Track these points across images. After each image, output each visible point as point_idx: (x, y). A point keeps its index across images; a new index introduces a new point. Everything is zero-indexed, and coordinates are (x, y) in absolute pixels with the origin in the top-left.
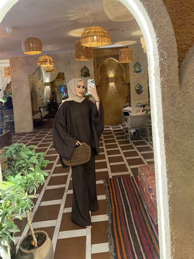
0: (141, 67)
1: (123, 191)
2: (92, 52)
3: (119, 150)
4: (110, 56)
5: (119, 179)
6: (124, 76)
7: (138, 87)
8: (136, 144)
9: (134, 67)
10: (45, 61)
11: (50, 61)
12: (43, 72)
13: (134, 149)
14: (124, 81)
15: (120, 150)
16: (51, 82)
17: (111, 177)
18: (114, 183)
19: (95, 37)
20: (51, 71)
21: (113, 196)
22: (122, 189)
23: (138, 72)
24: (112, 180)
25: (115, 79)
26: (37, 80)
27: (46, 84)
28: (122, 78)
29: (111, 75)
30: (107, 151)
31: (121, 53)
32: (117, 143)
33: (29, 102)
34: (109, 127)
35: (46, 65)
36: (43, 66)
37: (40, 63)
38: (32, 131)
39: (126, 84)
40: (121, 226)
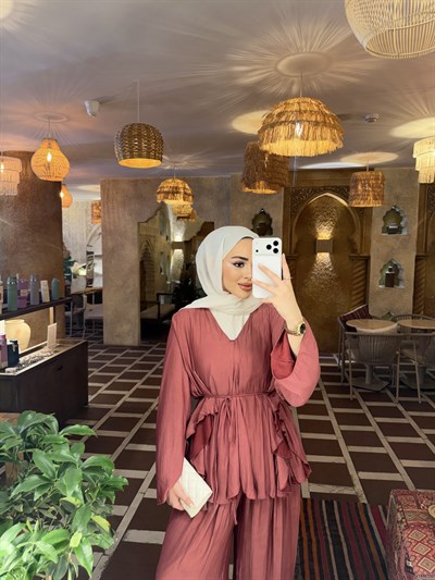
0: (401, 219)
1: (337, 543)
3: (330, 422)
4: (326, 189)
5: (330, 504)
6: (357, 238)
7: (390, 270)
8: (376, 412)
9: (384, 219)
10: (174, 192)
11: (185, 193)
12: (172, 218)
13: (370, 425)
14: (354, 251)
15: (335, 423)
16: (186, 242)
17: (306, 495)
18: (313, 513)
20: (188, 218)
21: (310, 552)
22: (336, 537)
23: (392, 232)
24: (309, 502)
25: (333, 246)
26: (158, 235)
27: (176, 245)
28: (351, 243)
29: (324, 233)
30: (300, 420)
31: (356, 180)
32: (326, 402)
35: (174, 202)
36: (169, 202)
37: (162, 195)
39: (360, 258)
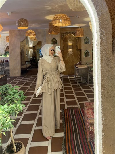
0: (88, 40)
1: (73, 118)
2: (59, 29)
4: (70, 33)
5: (72, 110)
6: (78, 45)
7: (86, 52)
8: (83, 88)
9: (84, 40)
10: (30, 34)
11: (33, 34)
12: (29, 40)
13: (82, 91)
14: (78, 48)
15: (73, 91)
16: (33, 47)
17: (66, 108)
18: (68, 113)
19: (61, 20)
20: (34, 40)
21: (67, 121)
22: (73, 116)
23: (86, 43)
24: (67, 110)
25: (72, 47)
26: (25, 45)
27: (31, 48)
29: (70, 44)
30: (65, 91)
31: (77, 31)
32: (71, 86)
33: (19, 58)
34: (67, 76)
35: (30, 36)
36: (29, 36)
37: (27, 35)
38: (20, 76)
39: (79, 50)
40: (71, 141)
